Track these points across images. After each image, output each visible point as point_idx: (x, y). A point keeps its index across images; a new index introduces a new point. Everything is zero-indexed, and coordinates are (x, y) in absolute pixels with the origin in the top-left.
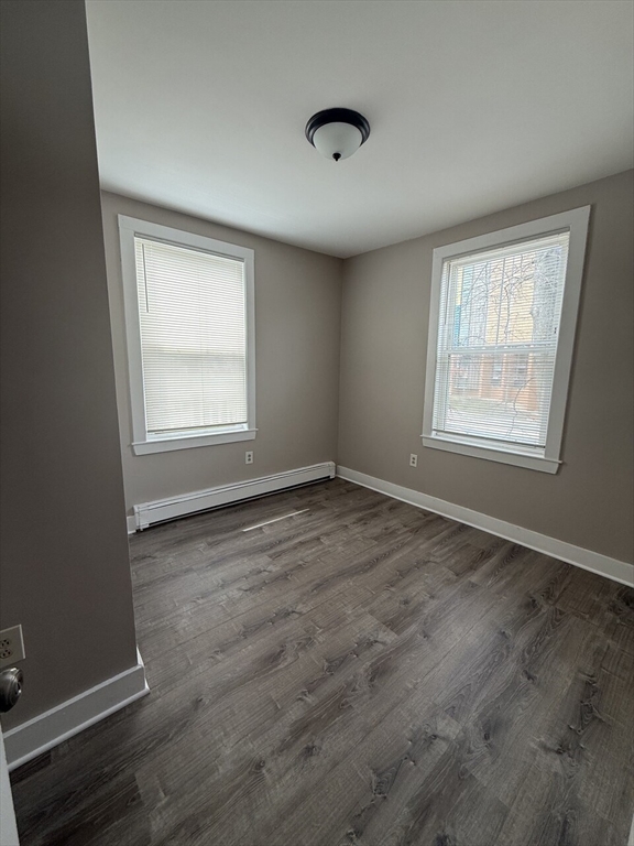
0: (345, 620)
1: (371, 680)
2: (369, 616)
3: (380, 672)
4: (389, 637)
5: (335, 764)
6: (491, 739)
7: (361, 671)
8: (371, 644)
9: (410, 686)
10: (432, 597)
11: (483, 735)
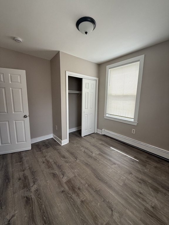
0: (73, 169)
1: (53, 173)
2: (74, 175)
3: (54, 175)
4: (64, 180)
5: (40, 166)
6: (26, 198)
7: (56, 171)
8: (63, 175)
9: (48, 182)
10: (82, 202)
11: (28, 197)
